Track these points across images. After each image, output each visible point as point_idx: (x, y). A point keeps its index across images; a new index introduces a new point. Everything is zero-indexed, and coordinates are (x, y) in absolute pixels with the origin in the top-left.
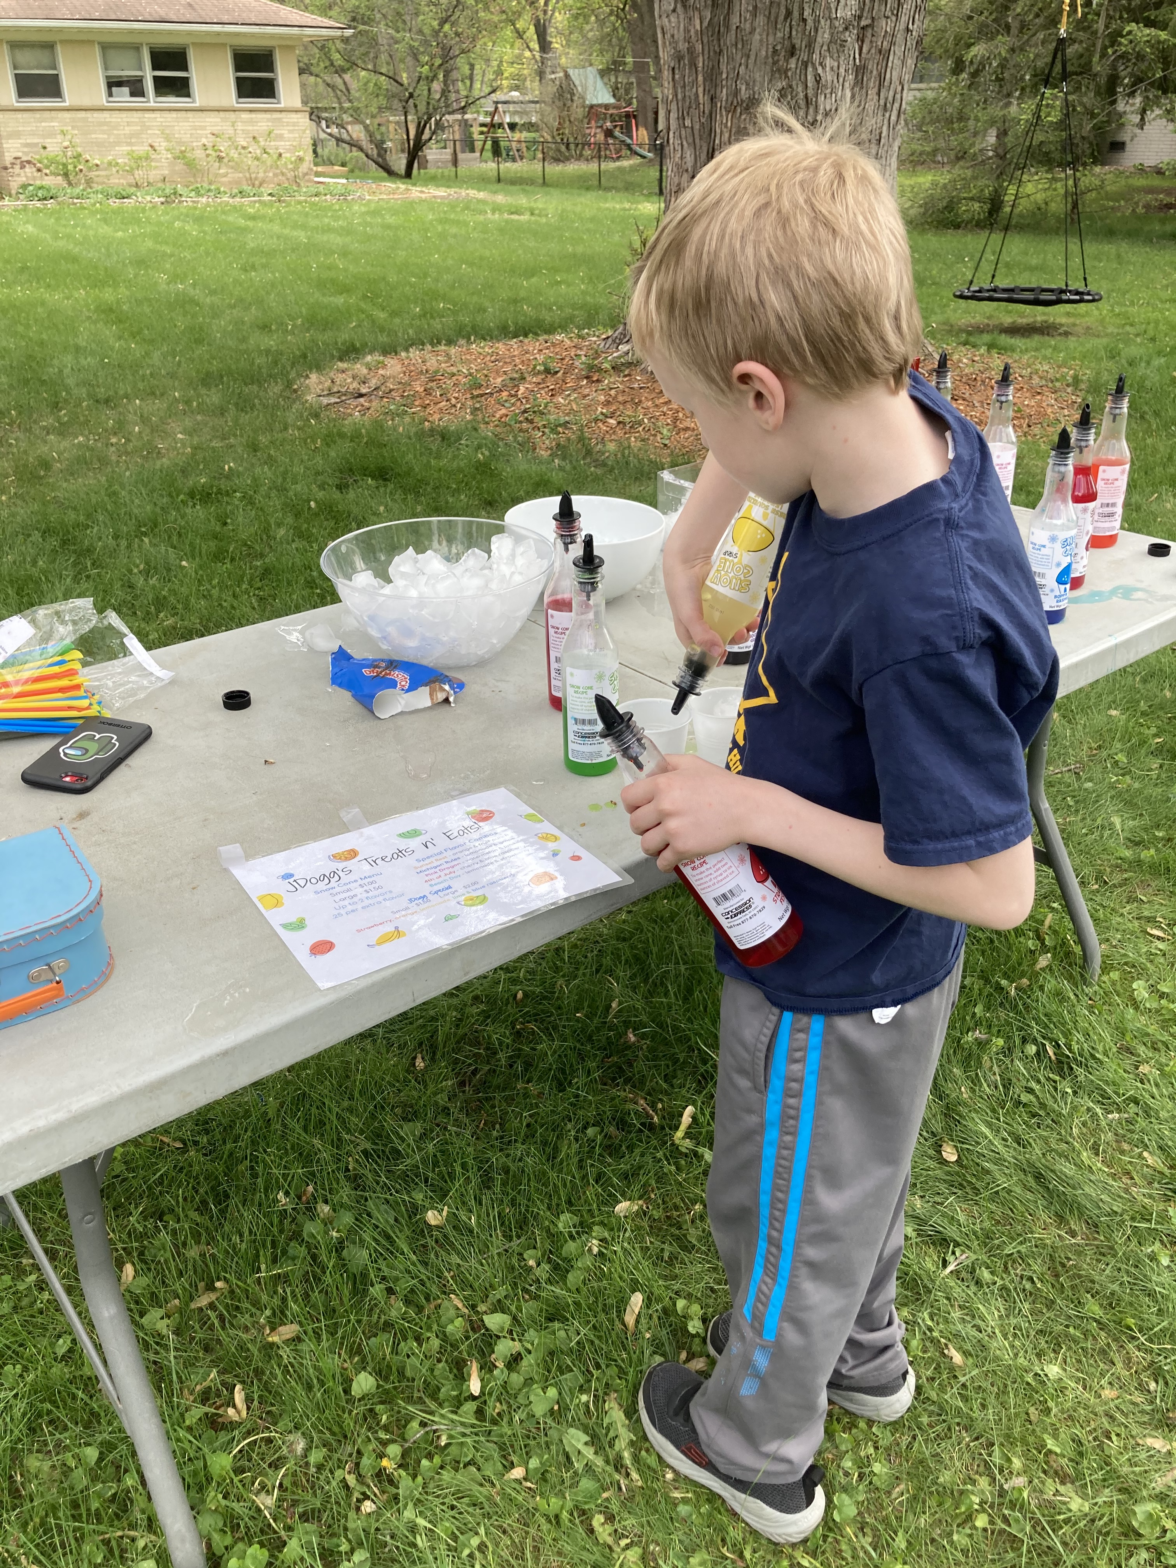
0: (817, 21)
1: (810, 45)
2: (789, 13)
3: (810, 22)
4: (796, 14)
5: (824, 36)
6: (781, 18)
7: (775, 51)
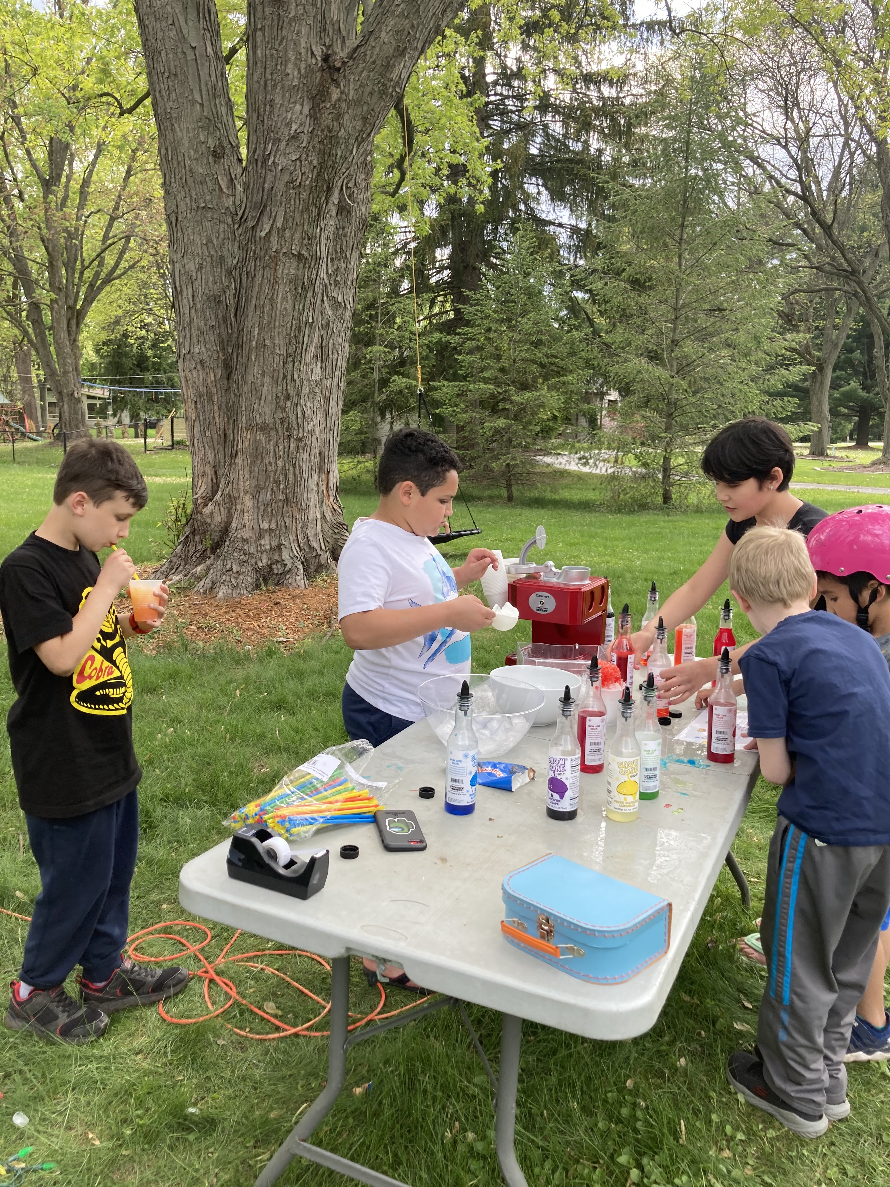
0: (302, 382)
1: (299, 394)
2: (285, 376)
3: (298, 382)
4: (289, 377)
5: (305, 390)
6: (280, 379)
7: (277, 397)
